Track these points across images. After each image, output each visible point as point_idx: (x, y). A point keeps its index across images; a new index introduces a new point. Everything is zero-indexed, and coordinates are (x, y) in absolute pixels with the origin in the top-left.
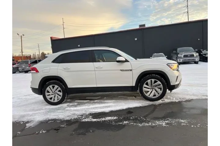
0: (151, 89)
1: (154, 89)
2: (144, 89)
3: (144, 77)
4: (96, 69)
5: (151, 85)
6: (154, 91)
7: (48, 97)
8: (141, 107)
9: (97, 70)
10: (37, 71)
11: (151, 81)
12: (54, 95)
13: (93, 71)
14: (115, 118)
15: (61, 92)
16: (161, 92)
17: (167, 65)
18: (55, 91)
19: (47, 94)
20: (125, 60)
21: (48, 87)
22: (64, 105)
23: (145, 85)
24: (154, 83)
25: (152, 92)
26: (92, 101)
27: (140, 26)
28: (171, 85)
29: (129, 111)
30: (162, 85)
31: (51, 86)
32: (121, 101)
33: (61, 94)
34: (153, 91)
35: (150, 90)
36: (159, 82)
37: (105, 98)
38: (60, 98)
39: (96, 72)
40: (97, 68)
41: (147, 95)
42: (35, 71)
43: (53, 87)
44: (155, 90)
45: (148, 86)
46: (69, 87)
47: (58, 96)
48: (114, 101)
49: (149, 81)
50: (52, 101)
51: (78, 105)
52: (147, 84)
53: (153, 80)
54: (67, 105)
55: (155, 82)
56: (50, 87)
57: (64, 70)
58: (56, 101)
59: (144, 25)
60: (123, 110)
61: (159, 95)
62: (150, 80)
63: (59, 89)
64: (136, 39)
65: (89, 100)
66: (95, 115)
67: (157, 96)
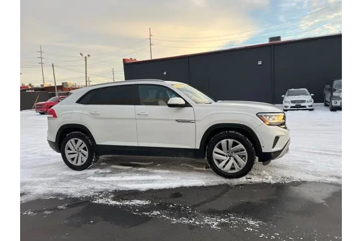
0: (227, 156)
1: (233, 157)
2: (215, 156)
3: (215, 134)
4: (138, 117)
5: (228, 149)
6: (232, 161)
7: (69, 157)
8: (202, 187)
9: (138, 119)
10: (55, 116)
11: (227, 142)
12: (77, 154)
13: (133, 119)
14: (147, 203)
15: (86, 150)
16: (243, 163)
17: (257, 115)
18: (78, 149)
19: (67, 152)
20: (183, 102)
21: (69, 141)
22: (90, 172)
23: (216, 149)
24: (232, 147)
25: (228, 161)
26: (135, 169)
27: (271, 39)
28: (263, 151)
29: (177, 193)
30: (245, 151)
31: (73, 140)
32: (179, 172)
33: (86, 153)
34: (230, 161)
35: (226, 159)
36: (241, 146)
37: (159, 165)
38: (85, 159)
39: (138, 122)
40: (139, 115)
41: (220, 166)
42: (52, 116)
43: (76, 141)
44: (235, 159)
45: (222, 150)
46: (97, 144)
47: (83, 156)
48: (167, 171)
49: (223, 142)
50: (74, 163)
51: (110, 173)
52: (220, 147)
53: (231, 141)
54: (95, 173)
55: (235, 144)
56: (71, 142)
57: (92, 115)
58: (79, 164)
59: (279, 38)
60: (170, 190)
61: (241, 169)
62: (225, 140)
63: (84, 145)
64: (260, 63)
65: (131, 167)
66: (120, 195)
67: (238, 169)
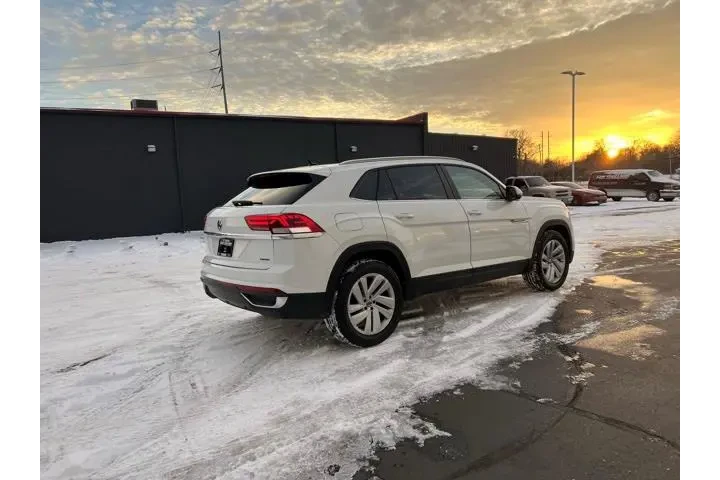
1: (554, 262)
2: (543, 264)
4: (470, 218)
5: (550, 253)
9: (471, 222)
10: (316, 228)
12: (373, 305)
13: (463, 222)
15: (391, 295)
16: (562, 268)
18: (371, 296)
19: (351, 309)
21: (357, 283)
24: (554, 250)
30: (563, 252)
31: (363, 280)
33: (391, 301)
36: (560, 247)
38: (389, 314)
39: (472, 226)
40: (471, 214)
43: (370, 281)
46: (414, 276)
52: (546, 252)
53: (553, 242)
55: (556, 246)
56: (360, 283)
58: (379, 327)
59: (153, 104)
62: (550, 242)
63: (387, 285)
64: (152, 148)
67: (560, 274)
